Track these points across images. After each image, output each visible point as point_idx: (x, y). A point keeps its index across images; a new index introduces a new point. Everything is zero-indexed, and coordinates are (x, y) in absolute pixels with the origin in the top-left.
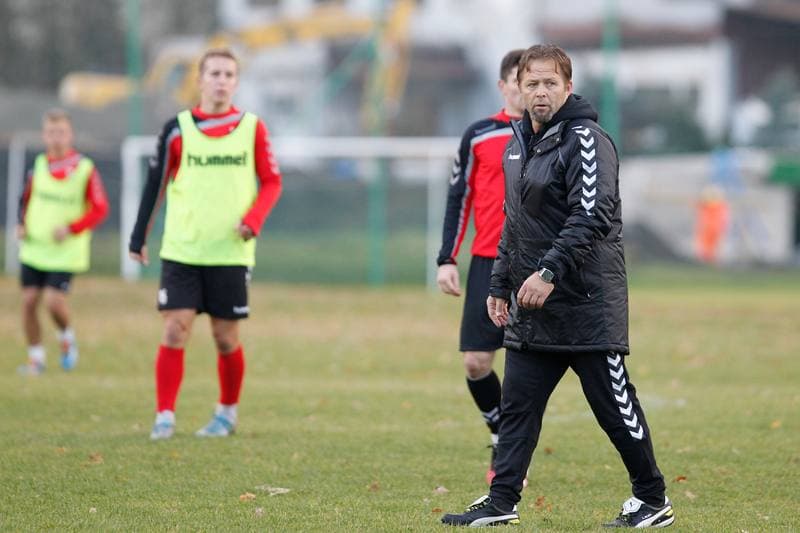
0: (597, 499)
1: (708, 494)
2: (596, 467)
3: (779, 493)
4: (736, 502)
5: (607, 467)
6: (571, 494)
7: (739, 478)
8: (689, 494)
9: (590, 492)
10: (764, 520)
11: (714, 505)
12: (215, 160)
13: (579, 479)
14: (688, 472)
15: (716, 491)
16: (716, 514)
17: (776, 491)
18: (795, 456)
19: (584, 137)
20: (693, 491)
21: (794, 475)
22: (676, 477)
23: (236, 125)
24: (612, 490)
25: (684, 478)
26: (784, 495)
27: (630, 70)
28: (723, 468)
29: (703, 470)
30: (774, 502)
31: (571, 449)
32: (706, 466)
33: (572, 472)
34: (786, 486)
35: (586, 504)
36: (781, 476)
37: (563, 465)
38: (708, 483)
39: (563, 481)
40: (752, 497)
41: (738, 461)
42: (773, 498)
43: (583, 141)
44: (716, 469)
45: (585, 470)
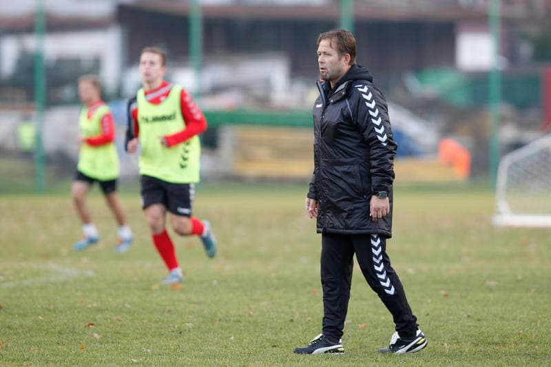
0: (33, 339)
1: (109, 335)
2: (33, 318)
3: (157, 333)
4: (128, 340)
5: (40, 317)
6: (14, 337)
7: (130, 323)
8: (96, 335)
9: (29, 335)
10: (147, 352)
11: (113, 343)
12: (156, 119)
13: (21, 326)
14: (95, 320)
15: (115, 333)
16: (114, 349)
17: (155, 332)
18: (168, 308)
19: (364, 93)
20: (99, 333)
21: (167, 321)
22: (87, 324)
23: (167, 94)
24: (44, 333)
25: (92, 325)
26: (161, 335)
27: (53, 47)
28: (119, 317)
29: (106, 319)
30: (154, 340)
31: (16, 305)
32: (108, 316)
33: (17, 322)
34: (162, 329)
35: (26, 344)
36: (158, 322)
37: (10, 316)
38: (109, 327)
39: (9, 327)
40: (139, 336)
41: (130, 312)
42: (153, 337)
43: (365, 96)
44: (114, 318)
45: (25, 320)
